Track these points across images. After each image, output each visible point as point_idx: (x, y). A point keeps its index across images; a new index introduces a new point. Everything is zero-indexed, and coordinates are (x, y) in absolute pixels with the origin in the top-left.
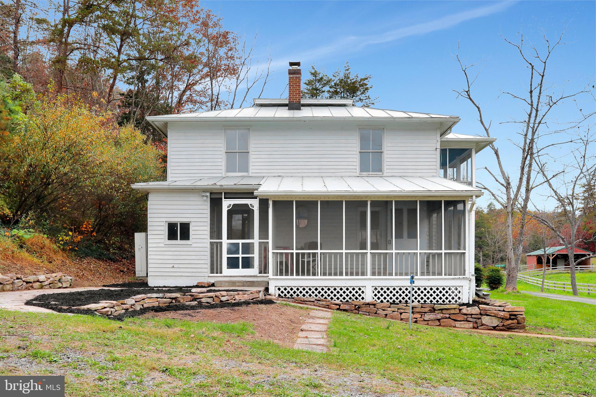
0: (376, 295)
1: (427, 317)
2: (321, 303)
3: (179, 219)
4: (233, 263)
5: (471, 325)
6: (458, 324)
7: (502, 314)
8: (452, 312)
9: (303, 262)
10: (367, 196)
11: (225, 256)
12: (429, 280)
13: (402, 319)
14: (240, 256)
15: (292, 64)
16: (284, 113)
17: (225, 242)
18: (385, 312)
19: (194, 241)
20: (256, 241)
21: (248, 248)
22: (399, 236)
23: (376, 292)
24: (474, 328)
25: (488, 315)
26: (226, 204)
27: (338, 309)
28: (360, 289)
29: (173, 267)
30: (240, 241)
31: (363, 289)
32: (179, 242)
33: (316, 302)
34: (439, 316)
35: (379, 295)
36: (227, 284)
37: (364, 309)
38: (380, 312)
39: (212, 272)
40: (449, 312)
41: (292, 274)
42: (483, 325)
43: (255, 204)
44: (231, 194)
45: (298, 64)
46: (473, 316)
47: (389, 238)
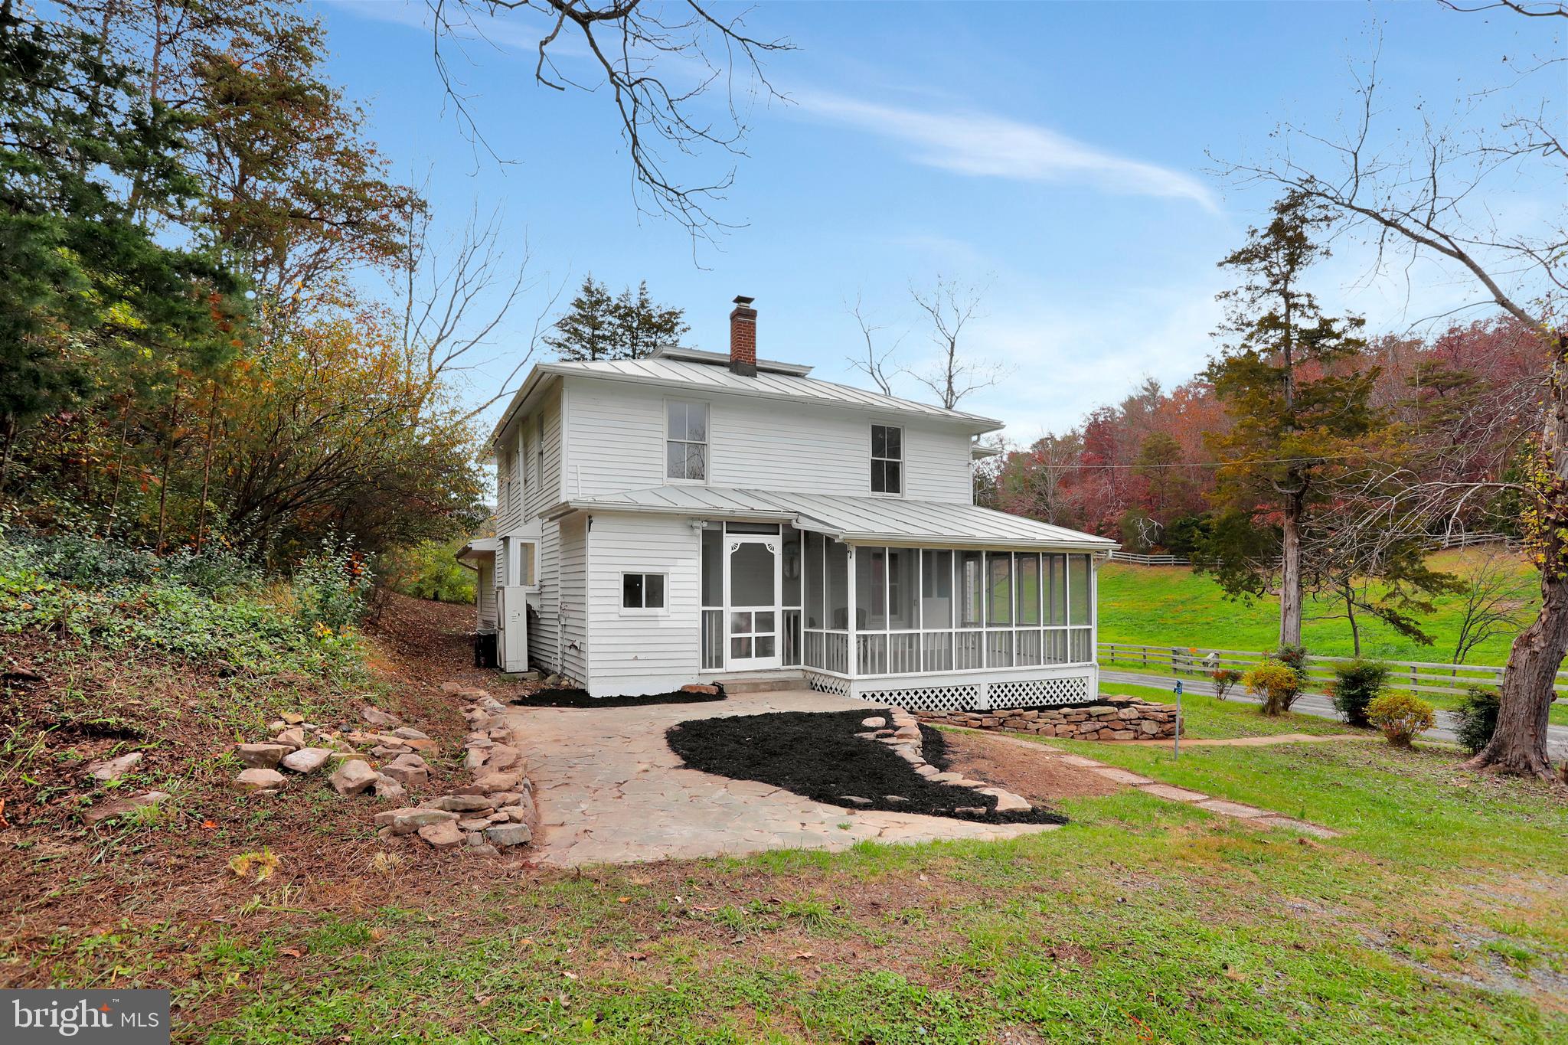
1: (1084, 728)
2: (957, 718)
3: (642, 567)
4: (741, 649)
5: (1132, 735)
6: (1117, 735)
7: (1161, 715)
8: (1111, 718)
11: (728, 635)
13: (1057, 735)
14: (753, 635)
15: (739, 300)
17: (729, 610)
18: (1036, 726)
19: (672, 609)
20: (778, 609)
21: (766, 621)
22: (927, 594)
23: (992, 692)
24: (1136, 738)
25: (1146, 719)
26: (731, 543)
27: (981, 727)
28: (972, 689)
29: (636, 658)
30: (753, 610)
32: (644, 610)
33: (949, 717)
34: (1098, 726)
35: (995, 696)
36: (745, 688)
37: (1011, 723)
38: (1030, 725)
39: (704, 667)
40: (1106, 718)
42: (1143, 733)
43: (774, 543)
44: (738, 526)
45: (749, 300)
46: (1133, 722)
47: (914, 598)
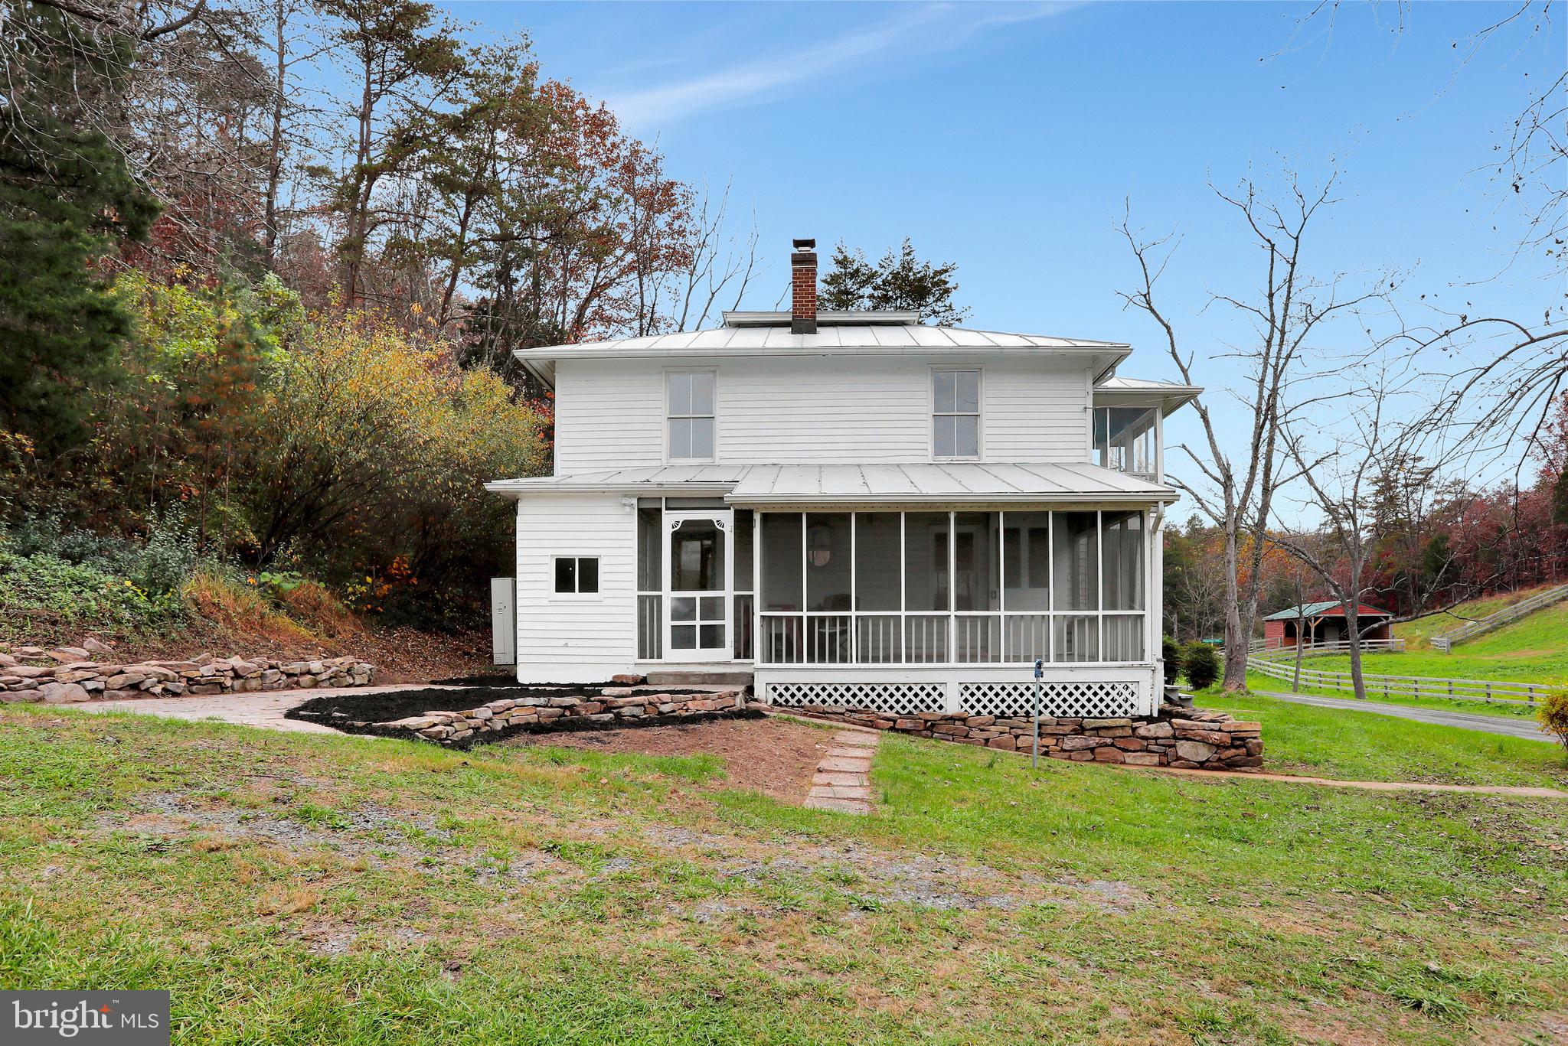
0: (966, 701)
1: (1068, 744)
2: (857, 716)
3: (576, 551)
4: (682, 638)
5: (1156, 759)
6: (1129, 757)
7: (1216, 736)
8: (1119, 733)
9: (822, 636)
10: (948, 504)
11: (667, 623)
12: (1072, 669)
13: (1018, 749)
14: (698, 623)
15: (798, 244)
16: (782, 340)
17: (668, 595)
18: (985, 735)
19: (606, 593)
20: (728, 593)
21: (712, 608)
22: (1012, 582)
23: (967, 695)
24: (1161, 764)
25: (1188, 739)
26: (670, 521)
27: (892, 729)
28: (935, 689)
29: (566, 645)
30: (698, 595)
31: (940, 689)
32: (577, 595)
33: (847, 714)
34: (1093, 741)
35: (972, 700)
36: (672, 679)
37: (944, 728)
38: (975, 733)
39: (642, 655)
40: (1111, 733)
41: (800, 660)
42: (1178, 758)
43: (725, 521)
44: (677, 502)
45: (811, 243)
46: (1160, 741)
47: (992, 587)
